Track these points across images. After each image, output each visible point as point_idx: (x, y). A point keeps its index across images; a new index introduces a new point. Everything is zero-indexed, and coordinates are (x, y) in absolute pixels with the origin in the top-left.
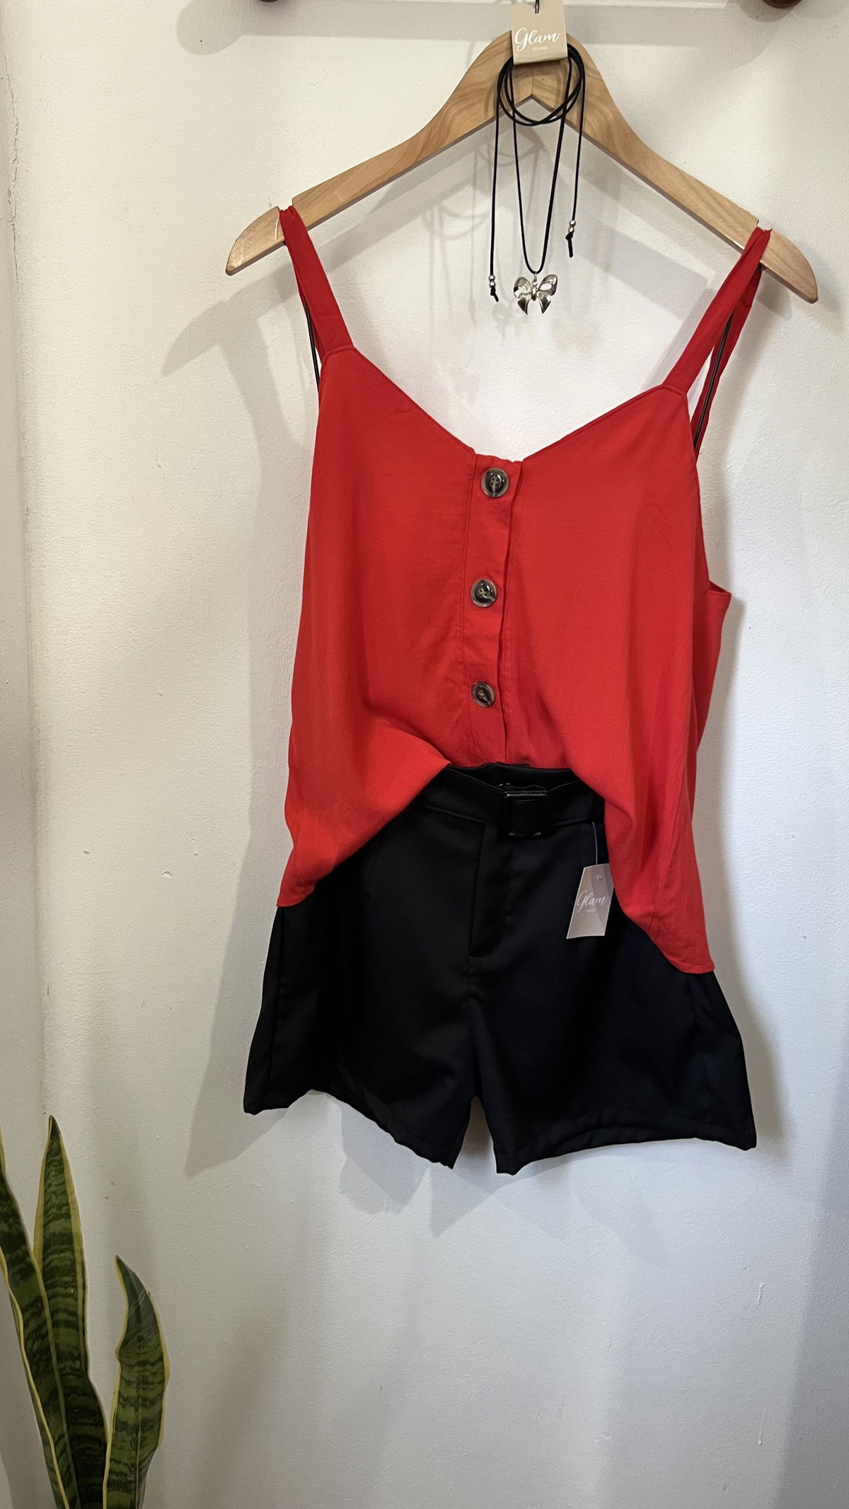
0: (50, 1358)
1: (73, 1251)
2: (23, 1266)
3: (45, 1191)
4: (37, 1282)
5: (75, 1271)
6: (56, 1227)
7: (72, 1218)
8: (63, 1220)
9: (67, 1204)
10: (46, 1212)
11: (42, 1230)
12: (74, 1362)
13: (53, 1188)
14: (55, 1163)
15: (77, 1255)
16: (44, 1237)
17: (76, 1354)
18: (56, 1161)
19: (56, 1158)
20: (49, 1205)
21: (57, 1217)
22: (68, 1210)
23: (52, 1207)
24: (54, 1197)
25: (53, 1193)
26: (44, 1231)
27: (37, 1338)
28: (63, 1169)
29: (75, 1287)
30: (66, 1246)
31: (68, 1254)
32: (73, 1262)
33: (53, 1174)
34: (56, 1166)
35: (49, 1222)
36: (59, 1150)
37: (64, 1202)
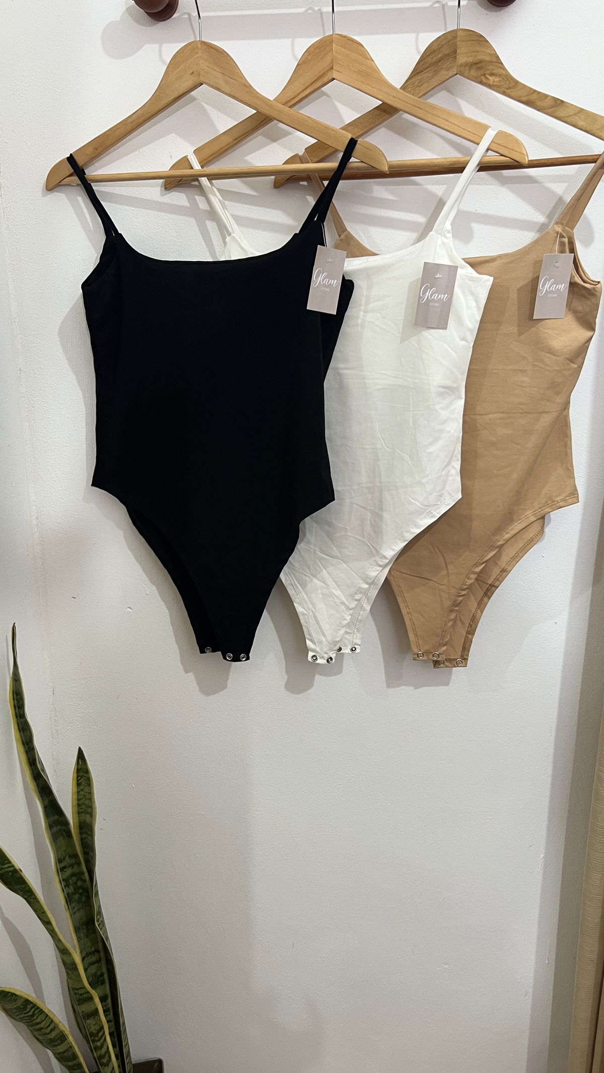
2: (66, 829)
3: (78, 792)
6: (85, 817)
8: (89, 814)
9: (91, 807)
10: (79, 805)
11: (77, 815)
14: (85, 778)
16: (79, 820)
18: (85, 777)
19: (85, 775)
20: (82, 801)
21: (87, 813)
22: (92, 811)
24: (84, 799)
25: (84, 795)
26: (79, 816)
28: (90, 784)
33: (83, 783)
34: (85, 780)
35: (82, 812)
36: (87, 771)
37: (90, 805)
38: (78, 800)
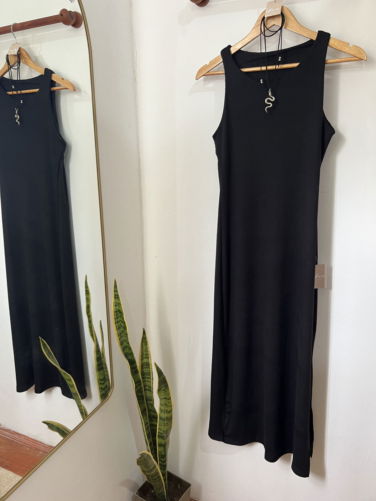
0: (143, 399)
1: (150, 368)
2: (135, 370)
3: (142, 350)
4: (139, 376)
5: (150, 374)
6: (145, 360)
7: (149, 359)
8: (147, 359)
9: (148, 354)
10: (142, 356)
12: (150, 401)
13: (144, 349)
15: (151, 370)
16: (142, 363)
17: (151, 399)
19: (145, 340)
22: (148, 356)
23: (144, 354)
24: (144, 352)
26: (142, 361)
27: (140, 392)
28: (147, 344)
29: (150, 379)
30: (148, 367)
31: (148, 369)
32: (150, 371)
33: (144, 345)
34: (145, 343)
35: (143, 359)
36: (146, 338)
37: (147, 353)
38: (142, 353)
